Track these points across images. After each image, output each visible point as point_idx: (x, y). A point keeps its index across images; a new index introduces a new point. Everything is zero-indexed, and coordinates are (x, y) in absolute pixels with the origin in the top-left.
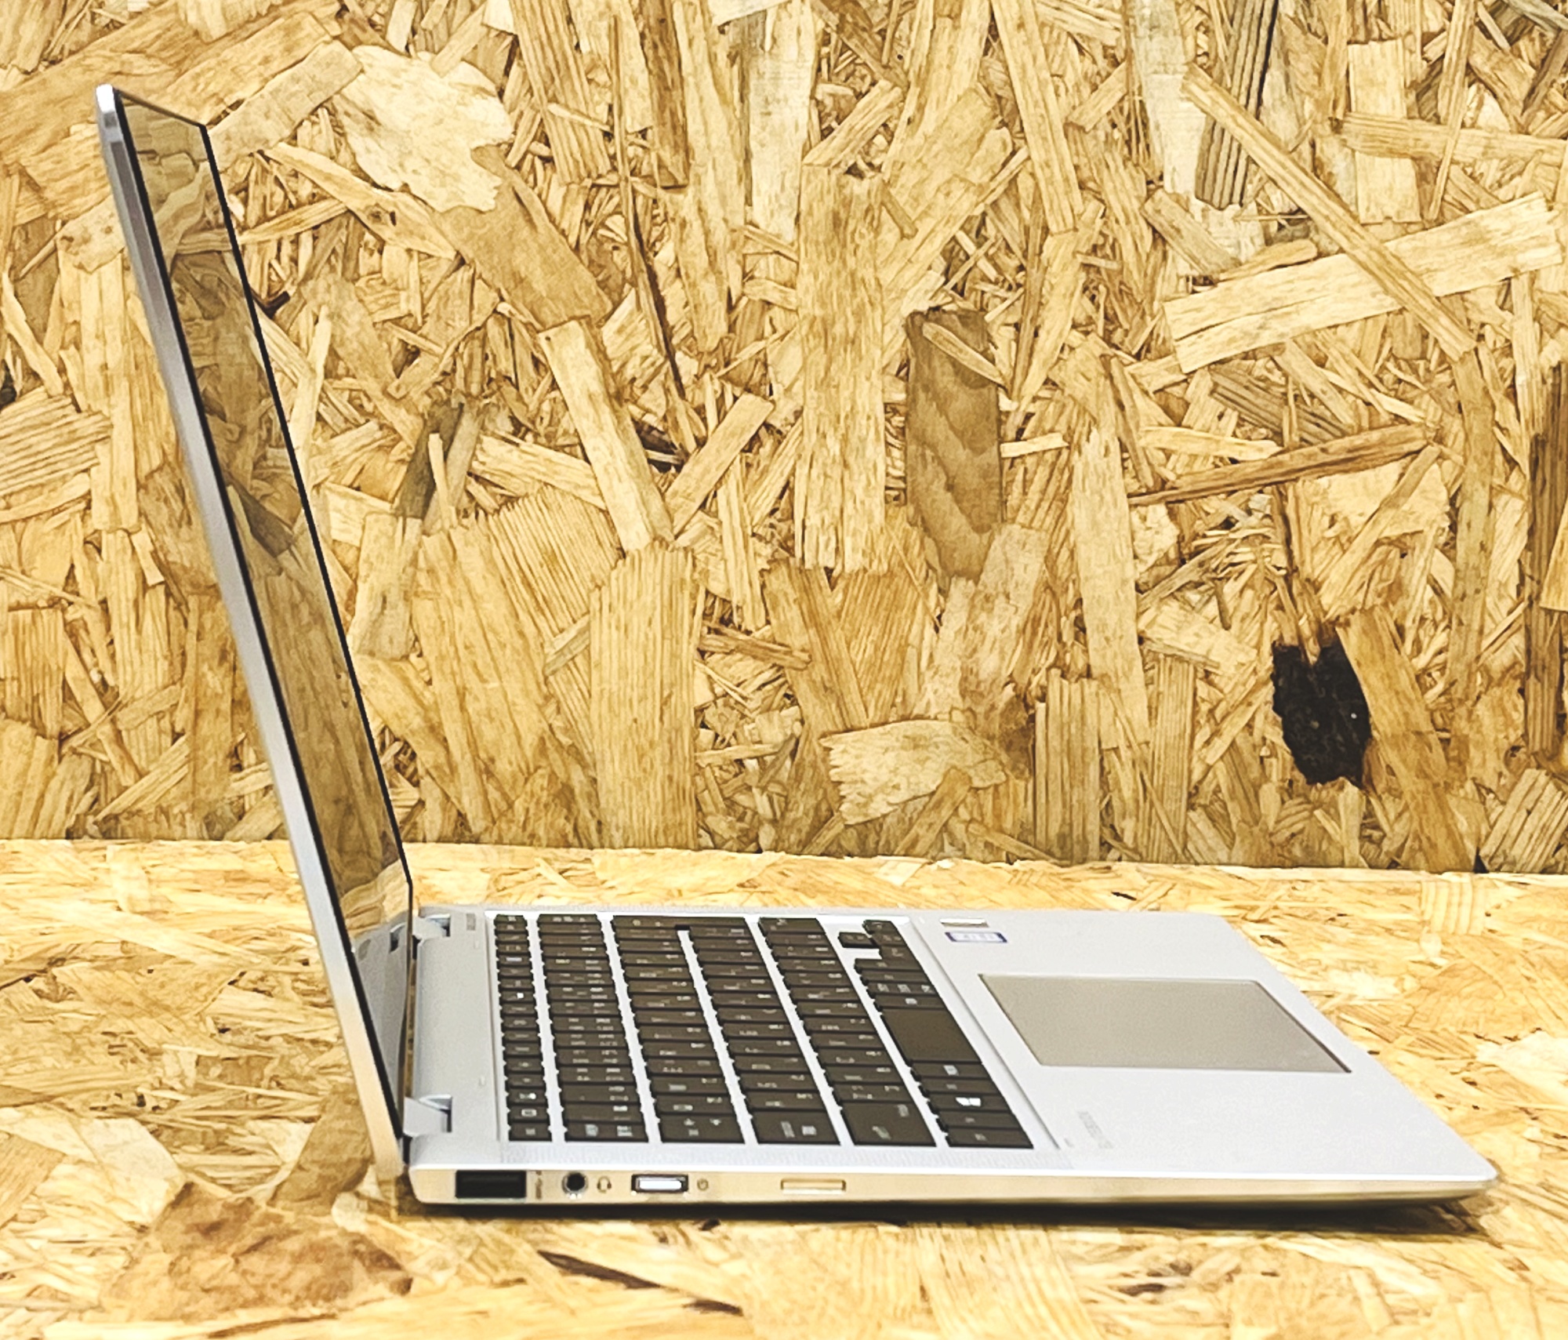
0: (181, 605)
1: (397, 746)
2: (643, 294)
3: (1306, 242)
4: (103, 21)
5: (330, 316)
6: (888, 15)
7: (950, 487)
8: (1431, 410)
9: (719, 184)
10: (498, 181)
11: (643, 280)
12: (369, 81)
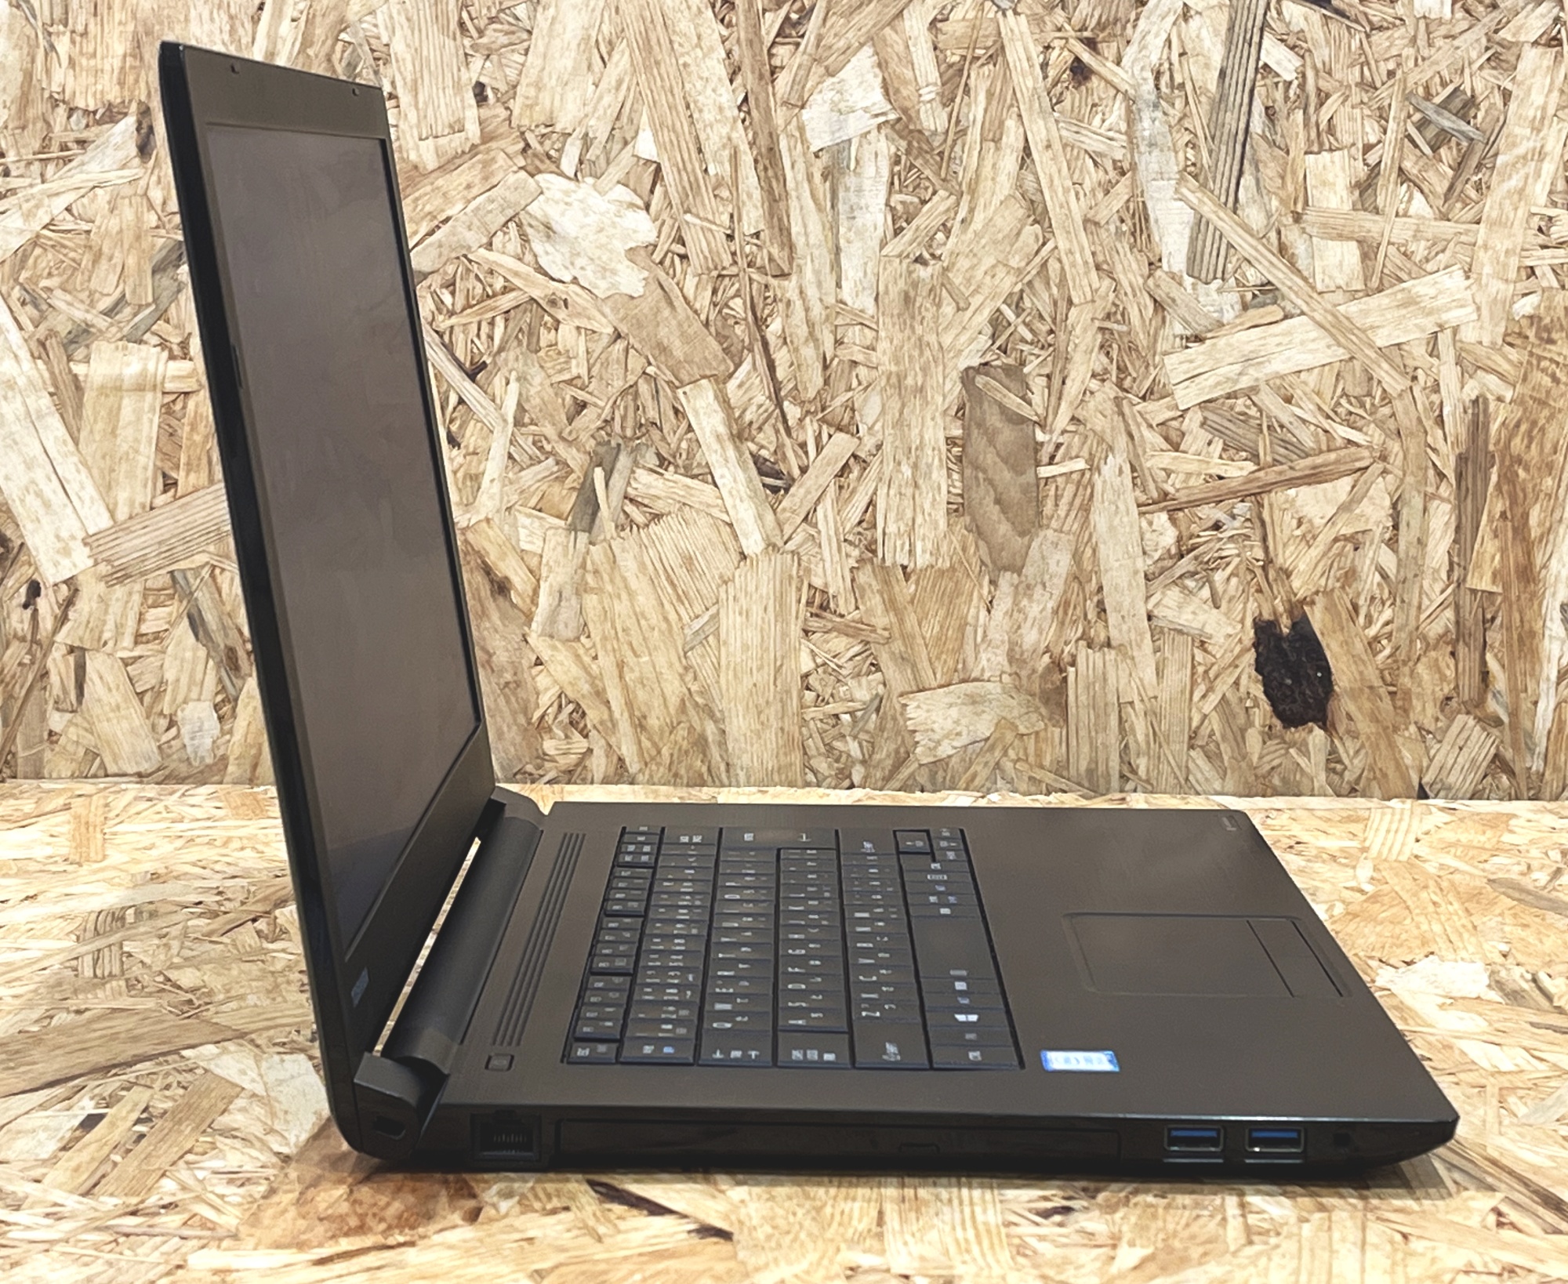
1: (571, 707)
2: (758, 357)
3: (1275, 308)
5: (518, 379)
6: (945, 141)
7: (998, 501)
8: (1376, 435)
9: (817, 273)
10: (646, 274)
11: (758, 347)
12: (548, 200)
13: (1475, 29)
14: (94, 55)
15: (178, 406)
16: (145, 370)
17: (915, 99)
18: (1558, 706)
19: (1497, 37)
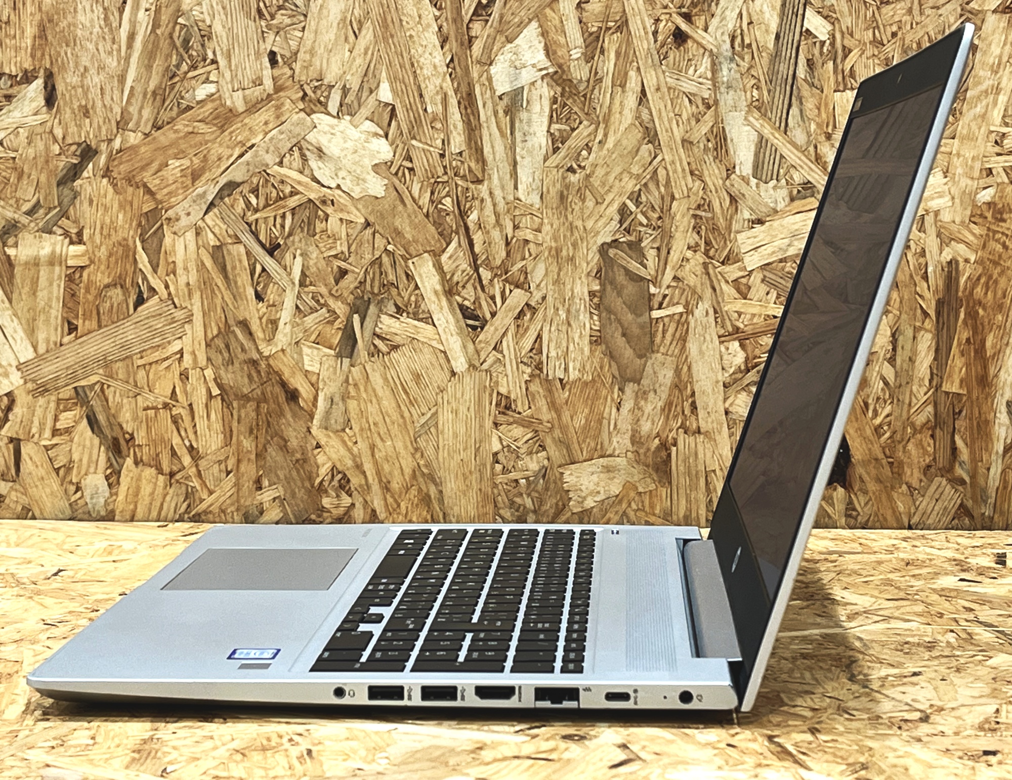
0: (229, 406)
1: (340, 476)
2: (462, 237)
3: (813, 199)
4: (184, 106)
5: (301, 255)
6: (588, 86)
7: (624, 335)
9: (500, 179)
10: (386, 181)
11: (462, 231)
12: (319, 132)
13: (953, 2)
14: (15, 37)
15: (77, 275)
16: (53, 252)
17: (567, 58)
18: (1003, 471)
19: (968, 7)
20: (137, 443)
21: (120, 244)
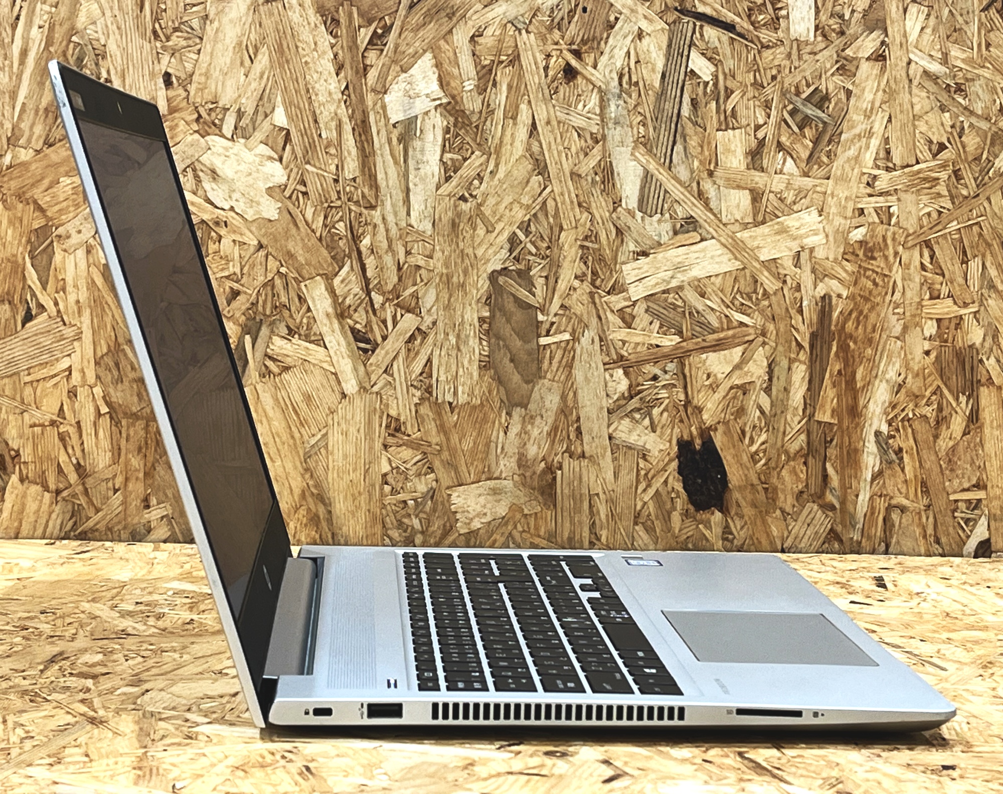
0: (118, 424)
2: (354, 262)
3: (695, 233)
6: (480, 118)
7: (512, 360)
8: (759, 319)
9: (393, 205)
10: (280, 205)
11: (355, 255)
12: (213, 154)
13: (830, 48)
17: (460, 89)
18: (871, 498)
19: (843, 54)
20: (22, 460)
21: (9, 260)
